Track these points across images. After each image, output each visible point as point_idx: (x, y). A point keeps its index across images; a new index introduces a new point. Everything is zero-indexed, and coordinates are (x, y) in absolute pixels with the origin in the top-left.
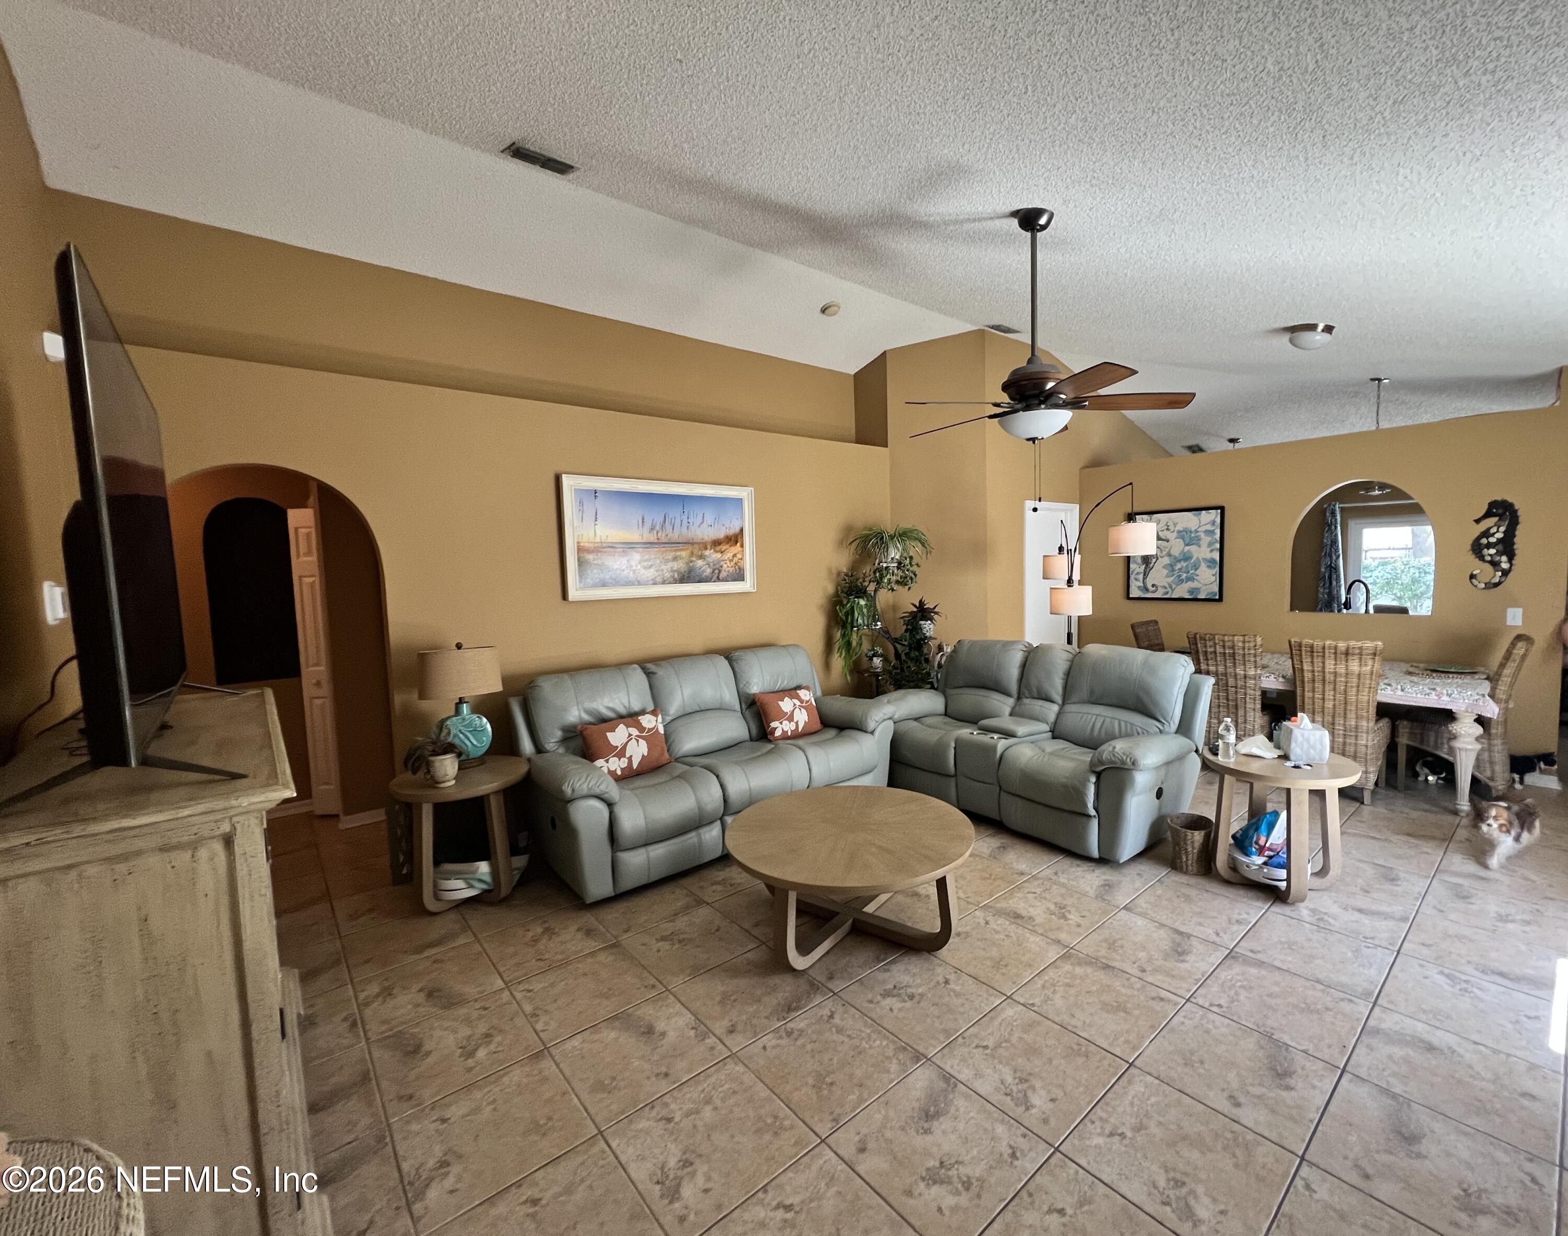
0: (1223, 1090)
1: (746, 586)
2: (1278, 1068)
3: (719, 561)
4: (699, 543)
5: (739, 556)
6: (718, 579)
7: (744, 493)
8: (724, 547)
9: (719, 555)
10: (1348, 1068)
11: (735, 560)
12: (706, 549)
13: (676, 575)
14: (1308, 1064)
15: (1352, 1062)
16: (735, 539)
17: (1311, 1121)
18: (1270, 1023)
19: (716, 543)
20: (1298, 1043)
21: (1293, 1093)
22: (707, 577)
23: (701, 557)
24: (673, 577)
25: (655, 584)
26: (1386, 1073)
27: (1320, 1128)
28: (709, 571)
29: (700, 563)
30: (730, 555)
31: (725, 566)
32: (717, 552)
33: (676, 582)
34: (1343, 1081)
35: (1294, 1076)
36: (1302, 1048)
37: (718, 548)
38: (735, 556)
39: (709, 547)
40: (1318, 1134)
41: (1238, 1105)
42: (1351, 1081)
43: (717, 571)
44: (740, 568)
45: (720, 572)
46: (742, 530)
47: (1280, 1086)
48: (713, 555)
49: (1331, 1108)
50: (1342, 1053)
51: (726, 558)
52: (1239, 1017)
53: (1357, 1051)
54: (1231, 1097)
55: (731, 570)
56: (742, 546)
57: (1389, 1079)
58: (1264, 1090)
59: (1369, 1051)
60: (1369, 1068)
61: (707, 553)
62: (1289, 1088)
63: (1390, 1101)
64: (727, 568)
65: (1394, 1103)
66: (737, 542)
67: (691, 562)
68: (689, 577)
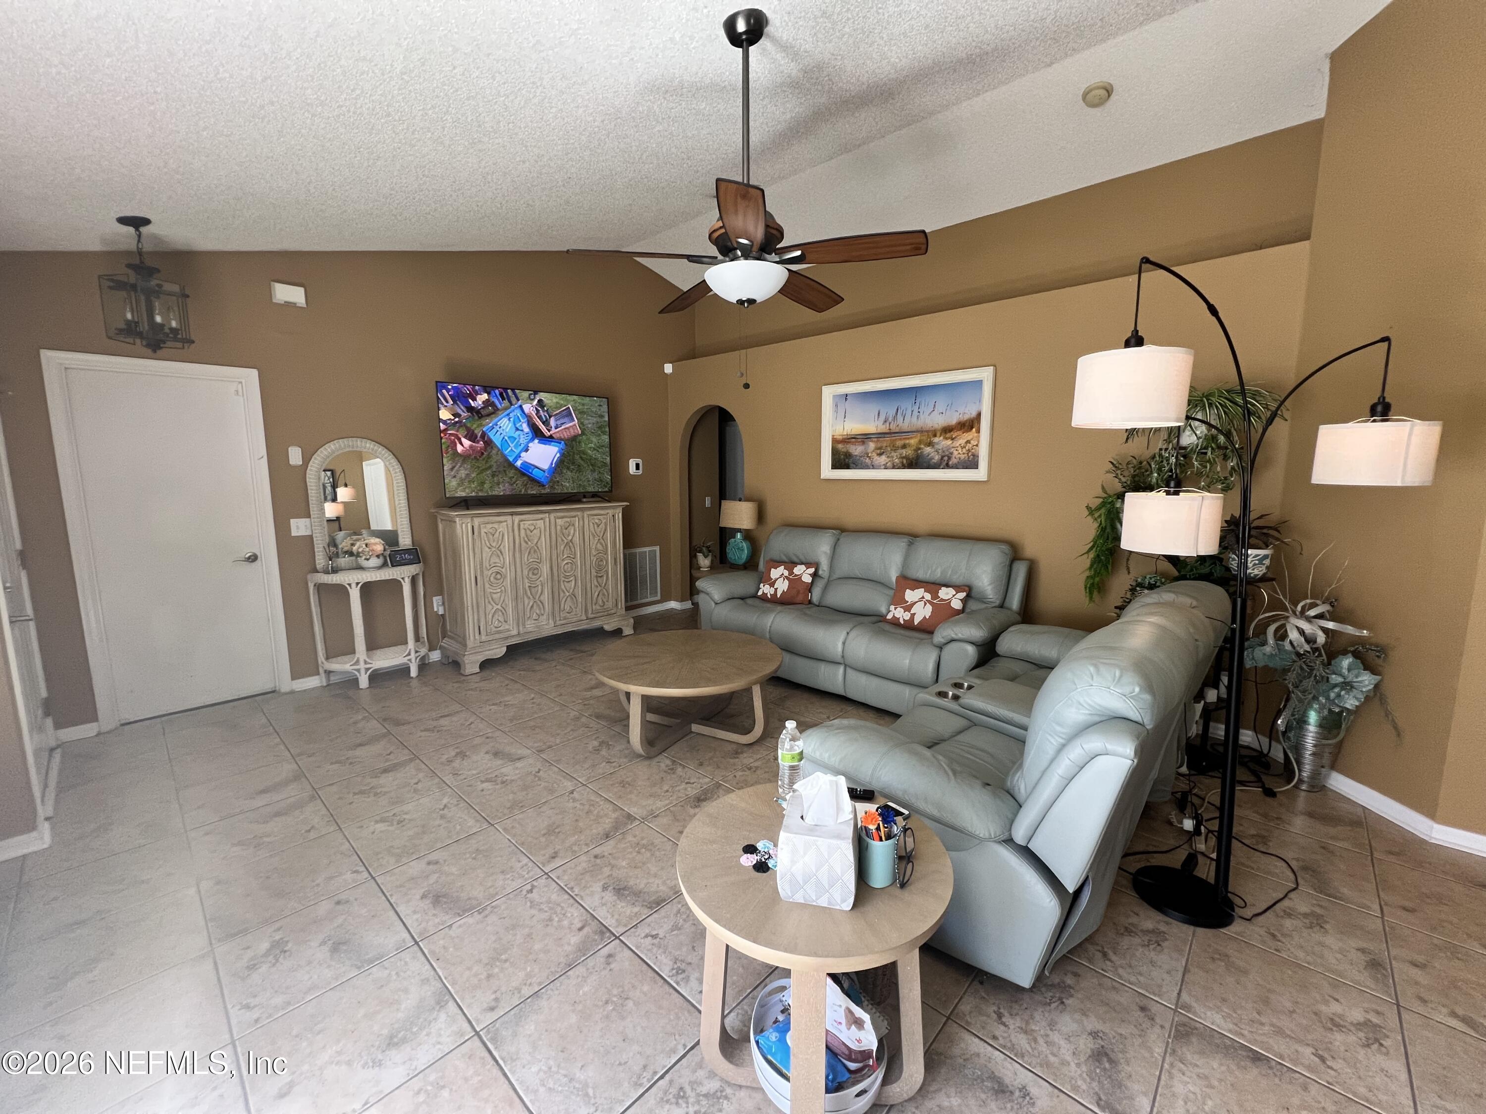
0: (445, 861)
1: (980, 474)
2: (445, 900)
3: (949, 448)
4: (928, 431)
5: (974, 443)
6: (948, 466)
7: (986, 375)
8: (954, 434)
9: (949, 442)
10: (416, 948)
11: (969, 446)
12: (935, 436)
13: (905, 461)
14: (437, 921)
15: (420, 954)
16: (971, 424)
17: (391, 895)
18: (493, 918)
19: (947, 430)
20: (460, 926)
21: (418, 897)
22: (935, 464)
23: (930, 444)
24: (902, 462)
25: (886, 468)
26: (393, 973)
27: (384, 898)
28: (937, 458)
29: (928, 450)
30: (962, 441)
31: (955, 453)
32: (946, 439)
33: (904, 467)
34: (407, 935)
35: (431, 905)
36: (454, 926)
37: (948, 435)
38: (968, 442)
39: (938, 434)
40: (380, 894)
41: (429, 863)
42: (404, 941)
43: (946, 458)
44: (973, 455)
45: (949, 458)
46: (979, 415)
47: (429, 892)
48: (942, 443)
49: (392, 913)
50: (432, 952)
51: (957, 446)
52: (509, 899)
53: (428, 967)
54: (437, 863)
55: (963, 457)
56: (978, 431)
57: (387, 972)
58: (431, 882)
59: (423, 977)
60: (406, 963)
61: (936, 440)
62: (424, 897)
63: (370, 956)
64: (958, 454)
65: (367, 957)
66: (972, 428)
67: (920, 449)
68: (916, 464)
